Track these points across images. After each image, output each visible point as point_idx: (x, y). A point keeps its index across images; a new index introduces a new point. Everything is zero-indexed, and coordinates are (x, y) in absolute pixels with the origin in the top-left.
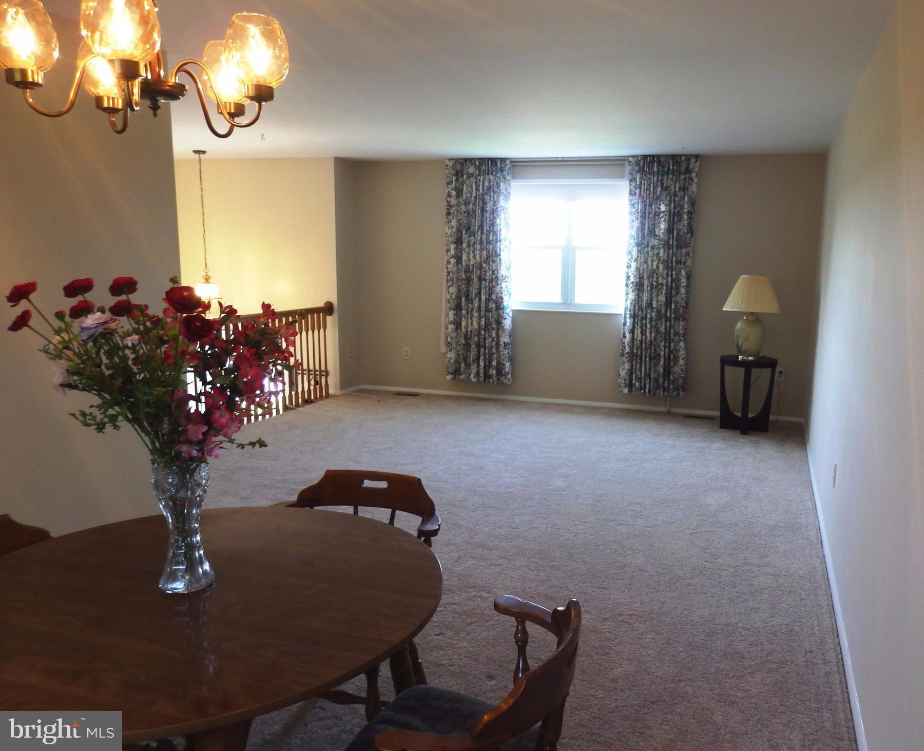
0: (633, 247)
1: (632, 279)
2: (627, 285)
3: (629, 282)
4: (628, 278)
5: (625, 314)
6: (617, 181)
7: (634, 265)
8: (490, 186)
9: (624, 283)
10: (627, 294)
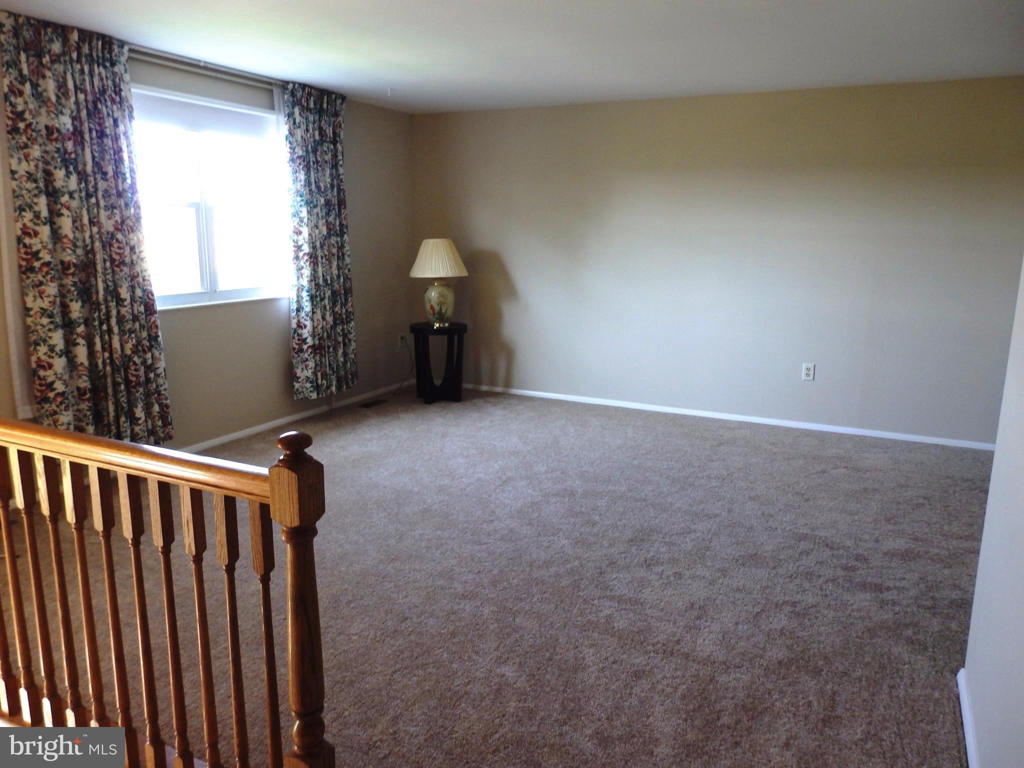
0: (301, 206)
1: (306, 249)
2: (297, 258)
3: (301, 254)
4: (299, 248)
5: (298, 297)
6: (265, 112)
7: (305, 231)
8: (103, 86)
9: (292, 254)
10: (300, 269)
